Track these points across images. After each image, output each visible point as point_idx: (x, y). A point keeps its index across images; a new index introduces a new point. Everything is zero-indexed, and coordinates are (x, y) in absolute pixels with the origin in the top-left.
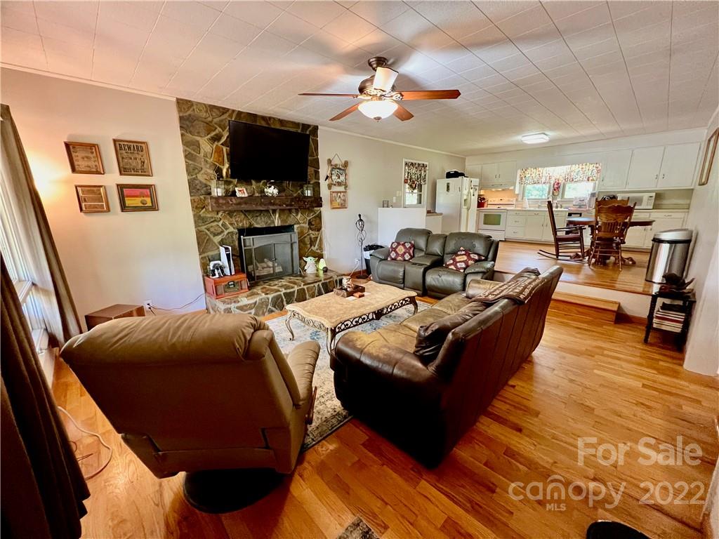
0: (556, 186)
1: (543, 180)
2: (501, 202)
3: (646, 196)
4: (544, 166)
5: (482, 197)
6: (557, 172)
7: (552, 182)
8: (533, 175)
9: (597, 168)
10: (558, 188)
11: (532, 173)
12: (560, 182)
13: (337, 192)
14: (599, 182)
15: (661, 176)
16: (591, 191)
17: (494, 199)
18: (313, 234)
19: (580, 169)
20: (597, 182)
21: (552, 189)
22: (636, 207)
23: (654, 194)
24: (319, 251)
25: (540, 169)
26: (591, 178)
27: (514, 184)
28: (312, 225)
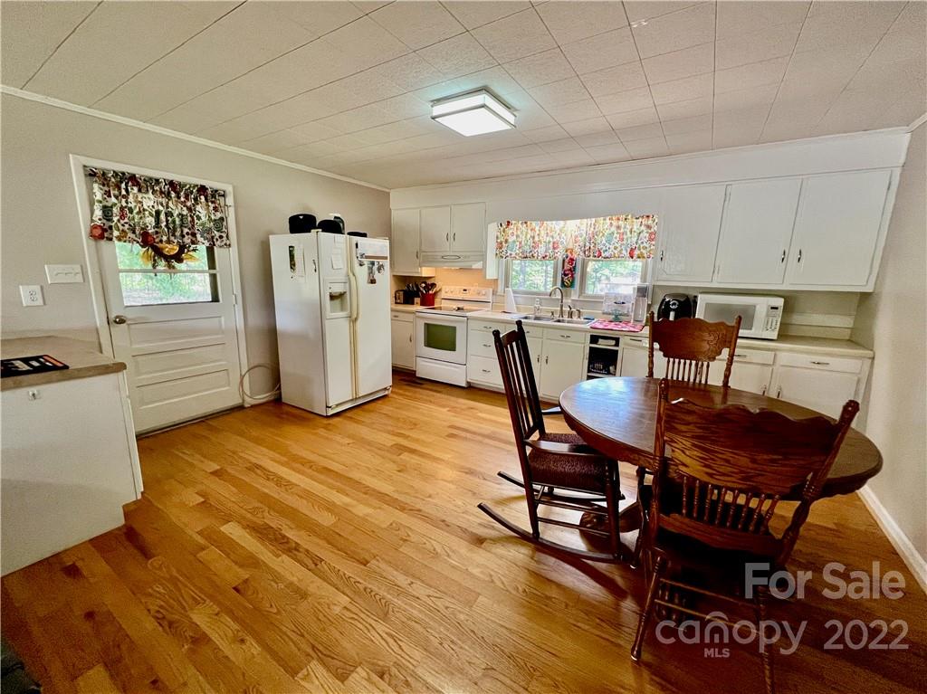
0: (567, 266)
1: (541, 250)
2: (467, 297)
3: (762, 305)
4: (543, 218)
5: (429, 282)
6: (570, 233)
7: (560, 257)
8: (523, 238)
9: (649, 227)
10: (573, 270)
11: (520, 234)
12: (575, 256)
14: (655, 262)
15: (793, 256)
16: (638, 282)
17: (452, 288)
19: (613, 229)
20: (649, 260)
21: (560, 272)
22: (742, 332)
23: (780, 302)
25: (534, 224)
26: (637, 252)
27: (483, 257)
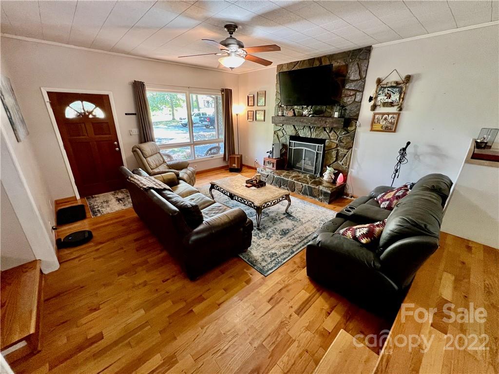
13: (383, 114)
18: (342, 151)
24: (344, 167)
28: (341, 142)
